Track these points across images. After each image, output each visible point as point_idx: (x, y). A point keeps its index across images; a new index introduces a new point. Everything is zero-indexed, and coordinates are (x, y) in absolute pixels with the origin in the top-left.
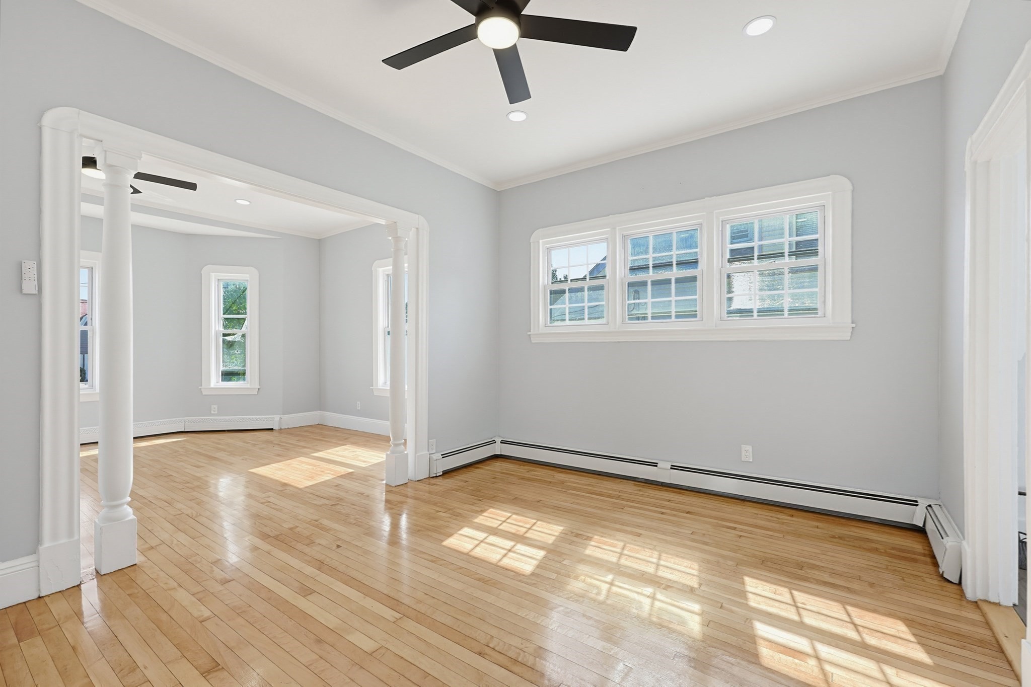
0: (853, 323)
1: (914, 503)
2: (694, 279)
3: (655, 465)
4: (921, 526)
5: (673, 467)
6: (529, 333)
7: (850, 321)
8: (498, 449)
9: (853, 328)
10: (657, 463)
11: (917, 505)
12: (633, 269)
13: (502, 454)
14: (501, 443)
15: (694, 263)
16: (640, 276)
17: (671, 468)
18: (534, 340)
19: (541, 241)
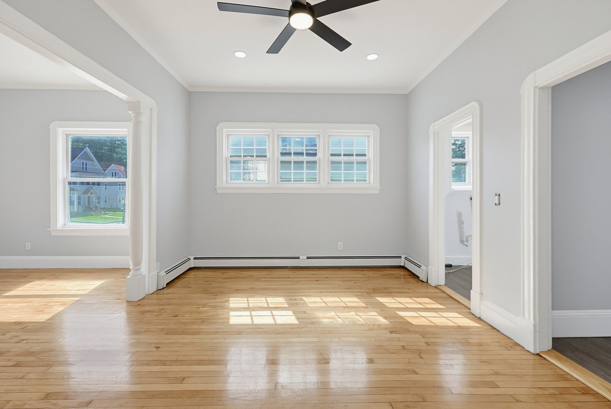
0: (380, 187)
1: (400, 257)
2: (315, 162)
3: (298, 258)
4: (403, 265)
5: (308, 258)
6: (215, 187)
7: (379, 186)
8: (192, 263)
9: (380, 189)
10: (299, 257)
11: (401, 258)
12: (282, 154)
13: (195, 266)
14: (194, 259)
15: (315, 155)
16: (286, 158)
17: (307, 259)
18: (218, 191)
19: (224, 130)
